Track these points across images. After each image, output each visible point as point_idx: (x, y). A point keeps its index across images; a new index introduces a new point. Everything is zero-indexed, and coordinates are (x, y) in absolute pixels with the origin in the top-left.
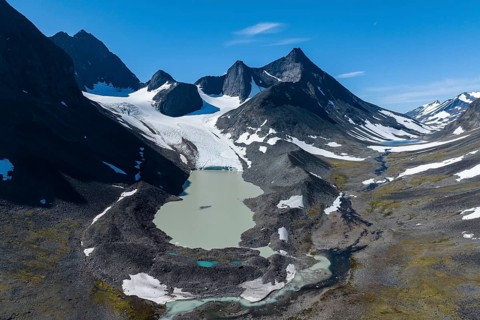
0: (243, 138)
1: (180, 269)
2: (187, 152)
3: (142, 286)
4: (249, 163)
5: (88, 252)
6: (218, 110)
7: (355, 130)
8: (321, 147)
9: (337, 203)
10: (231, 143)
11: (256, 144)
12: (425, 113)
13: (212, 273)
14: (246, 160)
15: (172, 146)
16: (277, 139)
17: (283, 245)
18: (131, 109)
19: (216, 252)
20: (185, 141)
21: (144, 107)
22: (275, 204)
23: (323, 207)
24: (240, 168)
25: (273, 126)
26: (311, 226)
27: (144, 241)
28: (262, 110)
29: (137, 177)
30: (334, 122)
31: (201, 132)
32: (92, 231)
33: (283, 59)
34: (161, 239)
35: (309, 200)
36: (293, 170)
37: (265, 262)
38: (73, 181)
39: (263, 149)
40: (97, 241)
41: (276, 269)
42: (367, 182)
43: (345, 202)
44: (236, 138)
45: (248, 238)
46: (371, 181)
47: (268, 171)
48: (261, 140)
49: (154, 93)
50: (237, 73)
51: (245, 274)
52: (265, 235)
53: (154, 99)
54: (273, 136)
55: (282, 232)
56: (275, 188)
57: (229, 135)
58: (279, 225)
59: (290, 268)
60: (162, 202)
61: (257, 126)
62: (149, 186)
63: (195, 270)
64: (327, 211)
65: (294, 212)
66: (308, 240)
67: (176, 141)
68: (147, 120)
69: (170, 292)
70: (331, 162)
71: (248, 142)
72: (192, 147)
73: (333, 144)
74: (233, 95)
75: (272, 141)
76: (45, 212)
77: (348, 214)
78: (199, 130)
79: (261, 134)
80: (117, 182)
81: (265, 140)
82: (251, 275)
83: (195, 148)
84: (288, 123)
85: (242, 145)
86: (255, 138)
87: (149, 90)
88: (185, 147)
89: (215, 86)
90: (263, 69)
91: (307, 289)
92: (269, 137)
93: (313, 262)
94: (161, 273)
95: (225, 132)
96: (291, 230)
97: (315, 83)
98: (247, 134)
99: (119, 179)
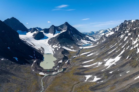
0: (54, 46)
1: (45, 71)
2: (42, 50)
3: (41, 73)
4: (55, 52)
5: (33, 70)
6: (48, 38)
7: (78, 42)
8: (69, 48)
9: (68, 61)
10: (51, 47)
12: (100, 33)
13: (49, 72)
14: (54, 51)
15: (39, 49)
16: (60, 47)
17: (58, 68)
18: (28, 39)
19: (49, 69)
20: (41, 48)
21: (31, 38)
22: (58, 62)
23: (65, 62)
24: (53, 54)
25: (60, 44)
26: (62, 65)
27: (40, 68)
28: (58, 40)
29: (35, 58)
30: (73, 41)
31: (45, 45)
32: (33, 68)
33: (63, 24)
34: (42, 68)
35: (63, 61)
36: (62, 55)
37: (55, 70)
38: (27, 60)
39: (58, 49)
40: (34, 69)
41: (57, 71)
42: (74, 57)
43: (69, 61)
44: (52, 46)
45: (53, 67)
46: (75, 56)
47: (58, 55)
48: (57, 47)
50: (52, 28)
52: (56, 67)
53: (33, 36)
54: (60, 46)
55: (58, 66)
56: (59, 59)
57: (51, 45)
58: (58, 65)
59: (58, 71)
60: (40, 62)
61: (56, 44)
62: (38, 60)
63: (47, 72)
64: (65, 63)
65: (60, 63)
66: (61, 67)
67: (40, 48)
68: (32, 42)
69: (45, 74)
70: (70, 52)
71: (55, 47)
72: (43, 49)
73: (72, 47)
74: (51, 33)
75: (59, 47)
76: (25, 65)
78: (44, 44)
79: (57, 46)
80: (32, 59)
81: (58, 47)
82: (54, 72)
83: (44, 49)
84: (63, 43)
85: (53, 48)
86: (56, 46)
87: (31, 33)
88: (42, 49)
89: (47, 31)
90: (58, 27)
91: (60, 73)
92: (59, 46)
93: (61, 70)
94: (43, 72)
95: (50, 45)
96: (59, 66)
97: (70, 31)
98: (54, 45)
99: (33, 59)
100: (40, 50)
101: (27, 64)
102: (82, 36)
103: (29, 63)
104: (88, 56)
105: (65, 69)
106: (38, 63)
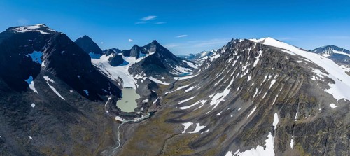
0: (136, 77)
1: (124, 115)
2: (120, 82)
3: (118, 118)
4: (138, 86)
5: (107, 112)
6: (128, 63)
7: (172, 70)
8: (159, 80)
9: (157, 100)
10: (133, 78)
11: (140, 79)
12: (202, 56)
13: (130, 116)
14: (137, 84)
15: (116, 80)
17: (142, 111)
18: (102, 65)
20: (119, 78)
21: (106, 64)
22: (142, 101)
23: (153, 102)
24: (135, 88)
25: (145, 73)
26: (149, 107)
27: (116, 110)
29: (110, 93)
30: (165, 68)
31: (124, 74)
32: (106, 107)
33: (150, 44)
34: (119, 110)
35: (150, 100)
36: (148, 90)
37: (138, 115)
38: (99, 95)
39: (142, 81)
40: (108, 110)
41: (140, 116)
42: (166, 93)
43: (159, 100)
44: (134, 76)
45: (136, 110)
47: (142, 90)
49: (108, 58)
50: (135, 49)
51: (135, 117)
52: (139, 109)
53: (108, 60)
54: (145, 76)
55: (142, 109)
56: (143, 96)
58: (142, 107)
60: (117, 100)
61: (140, 73)
62: (114, 96)
63: (126, 116)
65: (146, 103)
66: (147, 110)
67: (117, 78)
68: (107, 69)
70: (161, 86)
71: (138, 78)
72: (121, 80)
73: (163, 78)
74: (134, 57)
75: (145, 78)
76: (97, 103)
77: (158, 104)
79: (142, 75)
80: (107, 95)
81: (143, 78)
85: (136, 79)
86: (140, 77)
87: (106, 56)
88: (119, 80)
89: (127, 53)
90: (143, 47)
91: (145, 119)
94: (121, 116)
95: (131, 74)
96: (144, 108)
97: (160, 53)
98: (137, 75)
100: (117, 82)
101: (99, 101)
102: (178, 61)
103: (102, 100)
104: (187, 91)
105: (152, 114)
106: (114, 102)
